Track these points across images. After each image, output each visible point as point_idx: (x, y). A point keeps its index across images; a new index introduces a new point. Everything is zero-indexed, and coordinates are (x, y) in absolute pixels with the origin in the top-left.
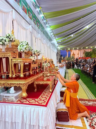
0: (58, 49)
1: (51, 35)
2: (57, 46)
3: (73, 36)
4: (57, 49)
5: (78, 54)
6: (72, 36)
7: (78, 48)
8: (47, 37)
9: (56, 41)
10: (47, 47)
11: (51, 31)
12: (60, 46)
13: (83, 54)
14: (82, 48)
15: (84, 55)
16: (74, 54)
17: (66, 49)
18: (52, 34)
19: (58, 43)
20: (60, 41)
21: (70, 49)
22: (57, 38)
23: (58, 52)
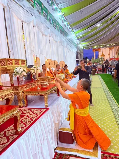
0: (80, 47)
1: (65, 26)
2: (77, 43)
3: (100, 26)
4: (78, 48)
5: (109, 55)
6: (98, 25)
7: (108, 46)
8: (55, 27)
9: (75, 35)
10: (56, 42)
11: (64, 18)
12: (82, 43)
13: (115, 54)
14: (114, 45)
15: (117, 55)
16: (103, 55)
17: (91, 47)
18: (66, 23)
19: (78, 39)
20: (81, 35)
21: (97, 47)
22: (75, 31)
23: (79, 51)
